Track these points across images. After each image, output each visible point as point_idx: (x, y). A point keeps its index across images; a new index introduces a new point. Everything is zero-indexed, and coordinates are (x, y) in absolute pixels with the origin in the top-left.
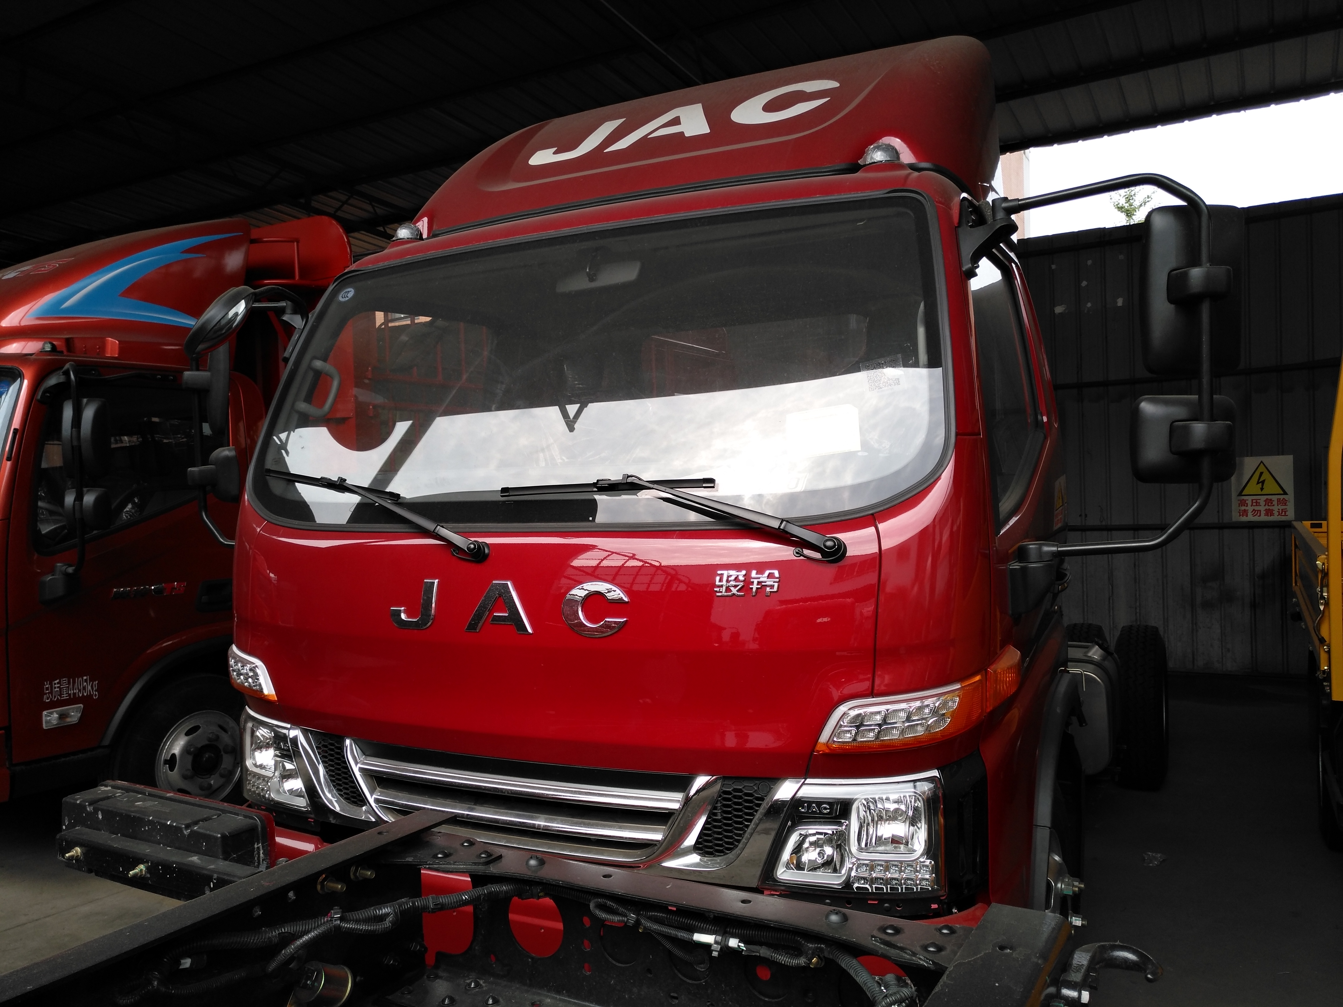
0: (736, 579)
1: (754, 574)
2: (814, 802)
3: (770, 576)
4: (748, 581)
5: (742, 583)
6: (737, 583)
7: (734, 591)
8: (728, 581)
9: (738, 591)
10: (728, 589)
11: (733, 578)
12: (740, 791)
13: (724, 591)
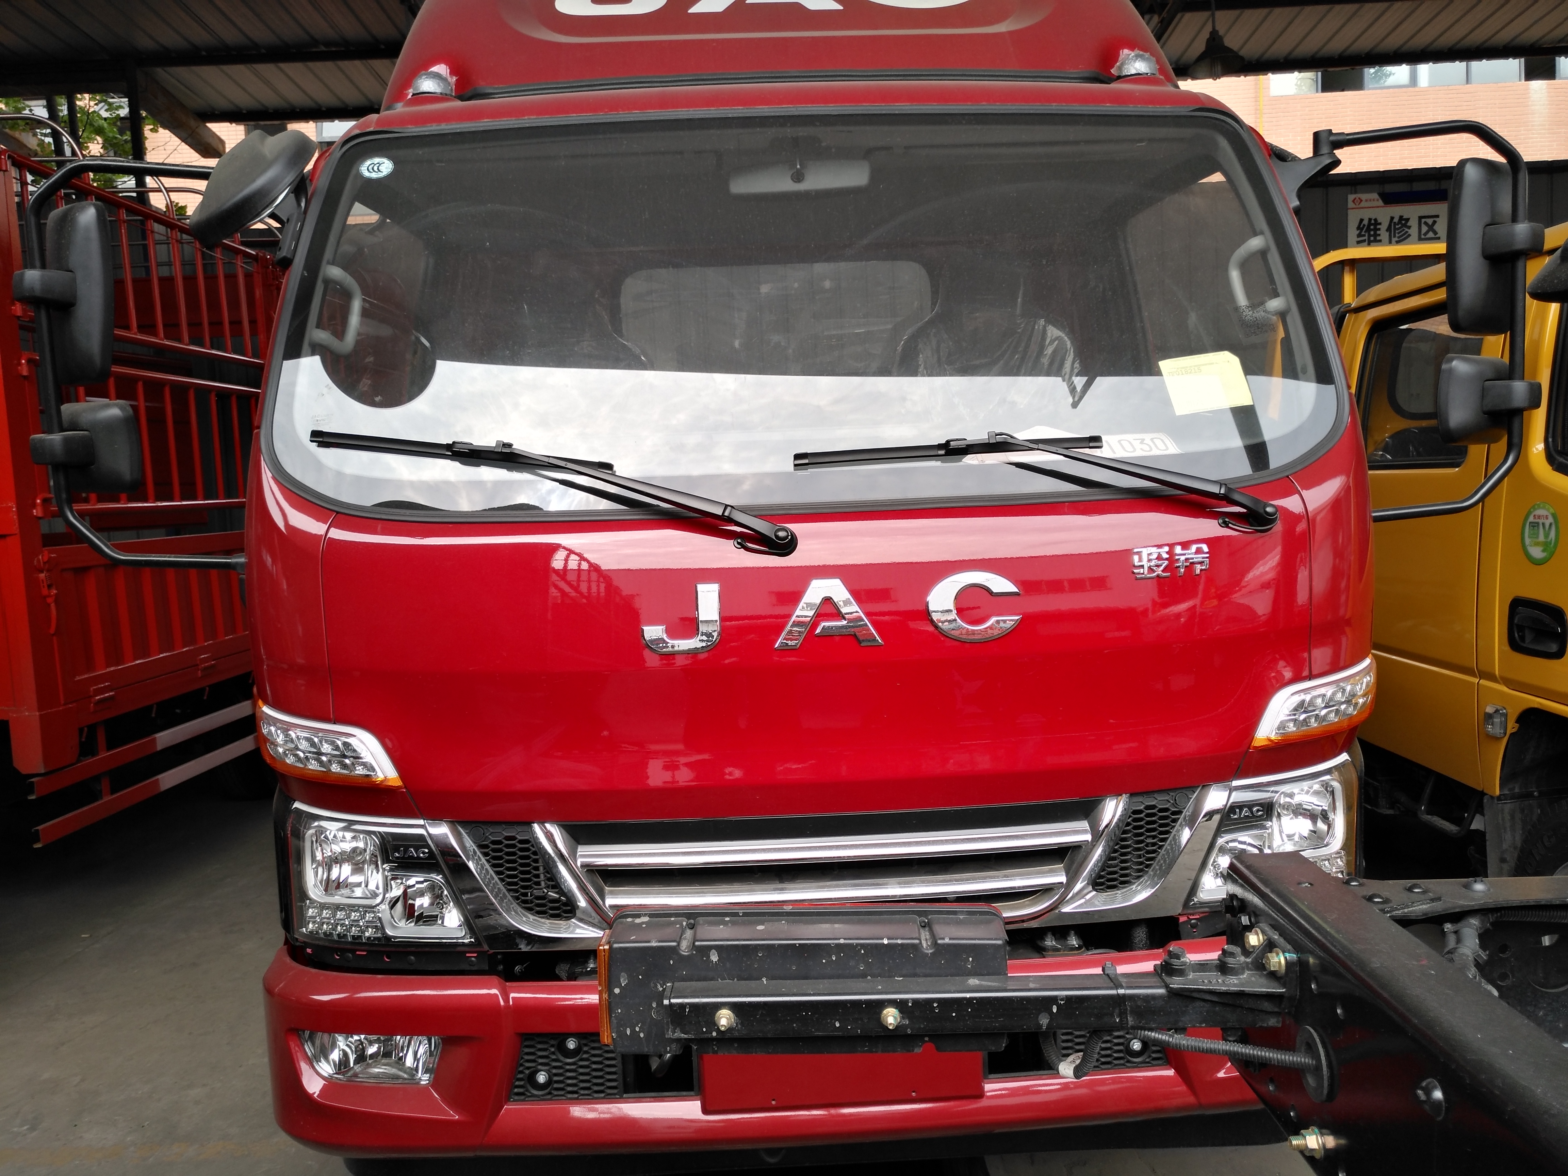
0: (1159, 558)
1: (1178, 549)
2: (1245, 806)
3: (1199, 551)
4: (1172, 558)
5: (1166, 562)
6: (1160, 562)
7: (1159, 571)
8: (1149, 560)
9: (1163, 571)
10: (1151, 570)
11: (1155, 556)
12: (1153, 807)
13: (1146, 572)
